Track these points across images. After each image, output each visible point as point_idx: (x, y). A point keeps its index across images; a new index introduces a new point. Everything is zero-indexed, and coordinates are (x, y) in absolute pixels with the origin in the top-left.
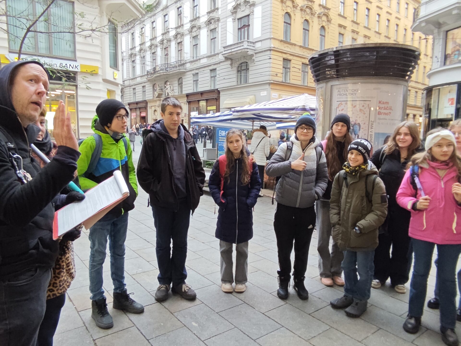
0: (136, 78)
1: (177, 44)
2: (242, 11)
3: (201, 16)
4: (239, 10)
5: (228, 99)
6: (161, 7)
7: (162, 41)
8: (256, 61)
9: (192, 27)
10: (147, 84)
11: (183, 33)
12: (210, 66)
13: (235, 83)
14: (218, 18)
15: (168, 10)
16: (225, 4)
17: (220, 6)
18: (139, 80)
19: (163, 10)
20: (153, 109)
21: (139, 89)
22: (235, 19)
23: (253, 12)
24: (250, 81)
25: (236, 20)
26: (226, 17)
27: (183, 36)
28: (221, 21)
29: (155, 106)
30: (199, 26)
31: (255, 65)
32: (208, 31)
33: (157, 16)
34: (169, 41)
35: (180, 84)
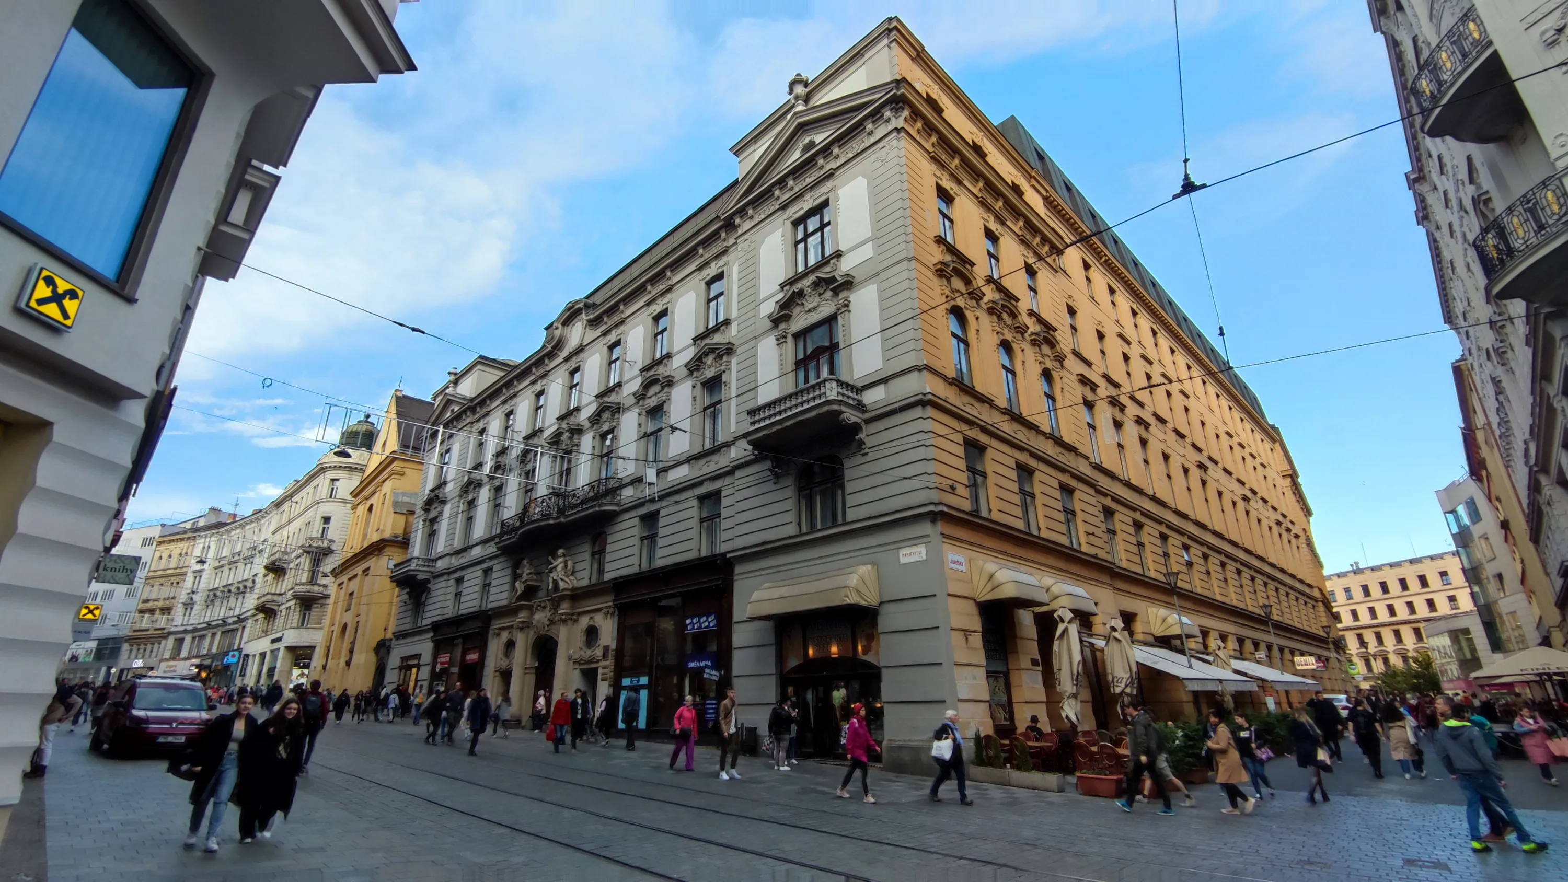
0: (471, 547)
1: (598, 437)
2: (809, 311)
3: (675, 350)
4: (797, 310)
5: (766, 585)
6: (565, 353)
7: (558, 435)
8: (869, 444)
9: (647, 386)
10: (496, 561)
11: (619, 403)
12: (700, 483)
13: (791, 530)
14: (728, 344)
15: (582, 355)
16: (752, 306)
17: (734, 314)
18: (477, 552)
19: (567, 359)
20: (505, 636)
21: (474, 577)
22: (785, 337)
23: (847, 306)
24: (851, 515)
25: (790, 338)
26: (755, 338)
27: (619, 412)
28: (739, 351)
29: (512, 627)
30: (668, 376)
31: (868, 458)
32: (694, 387)
33: (552, 376)
34: (577, 431)
35: (599, 554)
